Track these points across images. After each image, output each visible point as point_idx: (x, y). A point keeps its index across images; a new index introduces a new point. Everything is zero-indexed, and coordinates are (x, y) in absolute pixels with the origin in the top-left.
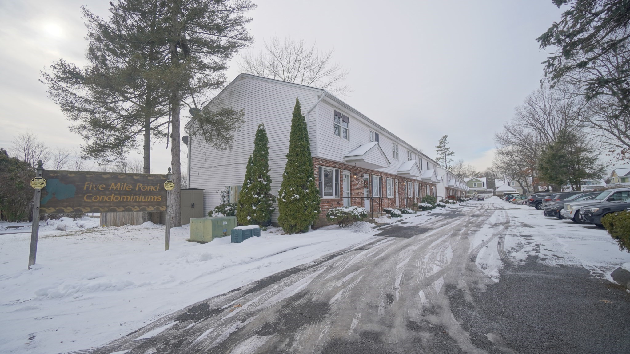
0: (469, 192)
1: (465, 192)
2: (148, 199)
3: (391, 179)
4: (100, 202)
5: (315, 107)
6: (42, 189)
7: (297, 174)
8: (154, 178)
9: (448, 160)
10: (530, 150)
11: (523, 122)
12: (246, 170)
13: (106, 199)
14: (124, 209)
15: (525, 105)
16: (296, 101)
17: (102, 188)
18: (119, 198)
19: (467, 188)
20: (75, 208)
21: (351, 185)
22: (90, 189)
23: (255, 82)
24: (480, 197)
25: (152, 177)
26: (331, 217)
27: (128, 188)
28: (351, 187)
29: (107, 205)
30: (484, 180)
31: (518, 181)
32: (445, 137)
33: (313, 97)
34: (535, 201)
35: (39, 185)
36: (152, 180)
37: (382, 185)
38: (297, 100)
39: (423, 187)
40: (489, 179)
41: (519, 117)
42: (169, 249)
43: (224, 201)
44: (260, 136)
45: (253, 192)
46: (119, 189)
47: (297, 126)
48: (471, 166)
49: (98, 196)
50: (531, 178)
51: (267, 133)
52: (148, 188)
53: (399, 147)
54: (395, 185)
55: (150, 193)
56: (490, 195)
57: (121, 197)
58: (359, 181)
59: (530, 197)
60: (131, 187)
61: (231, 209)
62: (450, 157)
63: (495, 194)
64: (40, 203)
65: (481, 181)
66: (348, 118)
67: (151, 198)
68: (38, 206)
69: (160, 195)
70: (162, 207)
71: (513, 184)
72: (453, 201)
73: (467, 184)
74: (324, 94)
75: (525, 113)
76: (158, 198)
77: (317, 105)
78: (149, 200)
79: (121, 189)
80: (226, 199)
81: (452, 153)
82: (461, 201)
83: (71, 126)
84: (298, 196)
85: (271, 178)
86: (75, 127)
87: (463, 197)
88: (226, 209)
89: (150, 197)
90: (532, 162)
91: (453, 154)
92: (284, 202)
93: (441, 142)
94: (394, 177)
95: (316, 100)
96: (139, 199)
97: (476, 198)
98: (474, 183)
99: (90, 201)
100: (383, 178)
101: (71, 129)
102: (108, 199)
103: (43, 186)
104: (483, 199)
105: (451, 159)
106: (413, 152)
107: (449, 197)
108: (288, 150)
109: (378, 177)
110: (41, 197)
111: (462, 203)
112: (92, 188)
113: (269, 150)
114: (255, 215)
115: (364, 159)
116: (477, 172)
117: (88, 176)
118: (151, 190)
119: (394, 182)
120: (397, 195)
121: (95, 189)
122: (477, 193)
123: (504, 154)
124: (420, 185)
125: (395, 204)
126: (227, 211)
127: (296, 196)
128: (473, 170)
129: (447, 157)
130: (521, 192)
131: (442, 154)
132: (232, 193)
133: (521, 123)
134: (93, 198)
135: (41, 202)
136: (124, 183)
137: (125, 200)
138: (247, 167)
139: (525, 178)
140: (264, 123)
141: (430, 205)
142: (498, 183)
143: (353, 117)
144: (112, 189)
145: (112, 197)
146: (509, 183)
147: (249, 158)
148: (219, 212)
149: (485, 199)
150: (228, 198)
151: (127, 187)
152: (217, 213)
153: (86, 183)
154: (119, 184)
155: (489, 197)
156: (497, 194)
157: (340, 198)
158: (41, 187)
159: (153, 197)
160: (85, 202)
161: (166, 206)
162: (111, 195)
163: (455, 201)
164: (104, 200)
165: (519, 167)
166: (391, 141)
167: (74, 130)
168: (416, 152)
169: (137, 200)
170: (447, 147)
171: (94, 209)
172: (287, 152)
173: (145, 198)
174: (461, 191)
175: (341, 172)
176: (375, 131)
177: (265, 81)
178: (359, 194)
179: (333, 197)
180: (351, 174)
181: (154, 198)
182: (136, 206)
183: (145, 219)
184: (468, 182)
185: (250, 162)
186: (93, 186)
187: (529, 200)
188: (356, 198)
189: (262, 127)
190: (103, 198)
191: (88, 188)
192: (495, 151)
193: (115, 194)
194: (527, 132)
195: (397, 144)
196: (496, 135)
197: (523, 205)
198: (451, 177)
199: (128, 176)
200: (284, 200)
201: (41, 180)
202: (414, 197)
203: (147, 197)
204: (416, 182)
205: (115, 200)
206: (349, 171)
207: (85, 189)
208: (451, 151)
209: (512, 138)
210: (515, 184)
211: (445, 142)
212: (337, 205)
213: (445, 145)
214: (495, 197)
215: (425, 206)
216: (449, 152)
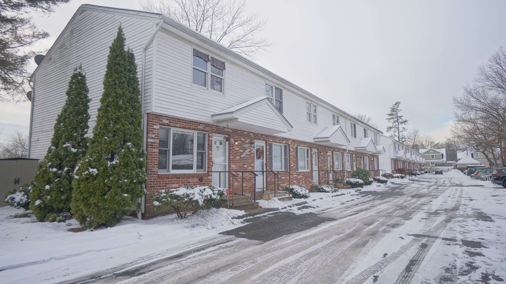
0: (425, 165)
1: (420, 165)
3: (306, 148)
9: (401, 129)
10: (497, 116)
11: (487, 83)
15: (490, 64)
16: (118, 30)
19: (422, 160)
21: (229, 156)
24: (437, 170)
28: (229, 157)
30: (444, 151)
31: (483, 152)
32: (397, 104)
33: (151, 26)
34: (501, 176)
37: (289, 155)
39: (358, 159)
40: (450, 150)
41: (483, 77)
48: (429, 136)
50: (499, 149)
53: (319, 108)
54: (311, 156)
56: (450, 168)
58: (245, 149)
59: (495, 172)
62: (403, 125)
63: (456, 167)
65: (439, 153)
66: (224, 64)
71: (477, 156)
72: (401, 175)
73: (422, 155)
74: (162, 21)
75: (490, 72)
77: (154, 37)
81: (406, 121)
82: (411, 174)
87: (416, 170)
90: (499, 130)
91: (406, 123)
93: (393, 110)
94: (310, 145)
97: (433, 171)
98: (431, 154)
100: (291, 146)
104: (441, 173)
105: (404, 128)
106: (341, 116)
107: (396, 170)
109: (283, 145)
111: (413, 177)
113: (89, 104)
114: (49, 197)
115: (237, 119)
116: (437, 143)
119: (311, 151)
120: (315, 168)
122: (434, 165)
123: (464, 121)
124: (354, 156)
125: (312, 179)
127: (91, 170)
128: (431, 141)
129: (400, 126)
130: (487, 165)
131: (394, 122)
133: (484, 85)
139: (492, 149)
141: (361, 181)
142: (460, 155)
143: (232, 62)
146: (472, 155)
149: (443, 173)
155: (448, 170)
156: (458, 166)
157: (206, 172)
163: (403, 175)
165: (485, 137)
166: (305, 101)
168: (345, 116)
170: (399, 114)
174: (414, 164)
175: (209, 137)
176: (276, 86)
178: (245, 166)
179: (194, 171)
180: (229, 139)
184: (424, 153)
187: (494, 175)
188: (239, 173)
189: (79, 70)
192: (454, 117)
194: (492, 95)
195: (315, 105)
196: (455, 100)
197: (488, 181)
198: (401, 147)
202: (343, 171)
204: (346, 152)
206: (225, 136)
208: (404, 119)
209: (474, 103)
210: (480, 156)
211: (398, 109)
212: (199, 182)
213: (397, 112)
214: (456, 170)
215: (354, 182)
216: (401, 120)
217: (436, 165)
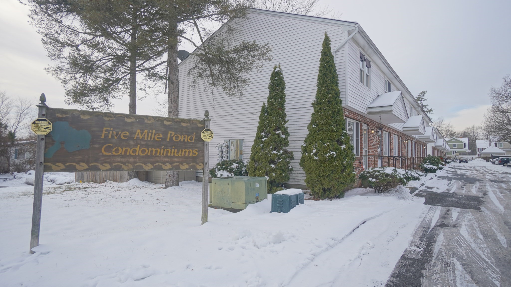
2: (182, 153)
3: (396, 136)
4: (123, 157)
5: (344, 45)
6: (46, 136)
7: (330, 125)
8: (189, 124)
12: (259, 120)
13: (130, 151)
14: (152, 167)
16: (324, 36)
17: (124, 136)
18: (147, 151)
20: (91, 165)
22: (110, 137)
23: (261, 17)
24: (462, 159)
25: (187, 123)
26: (370, 179)
27: (158, 138)
28: (368, 143)
29: (132, 160)
30: (466, 140)
32: (423, 93)
33: (341, 32)
35: (43, 129)
36: (186, 127)
37: (391, 143)
38: (326, 35)
39: (418, 147)
40: (471, 140)
42: (207, 221)
43: (222, 157)
44: (276, 80)
45: (271, 147)
46: (146, 139)
47: (327, 66)
49: (119, 148)
51: (285, 77)
52: (181, 138)
54: (399, 143)
55: (184, 144)
56: (474, 157)
57: (148, 150)
60: (161, 136)
61: (238, 166)
63: (480, 157)
64: (45, 156)
65: (462, 142)
66: (370, 62)
67: (185, 152)
68: (42, 160)
69: (196, 148)
70: (198, 164)
71: (501, 146)
74: (357, 29)
76: (194, 151)
77: (347, 42)
78: (183, 155)
79: (149, 139)
80: (225, 154)
81: (431, 110)
83: (47, 67)
84: (334, 153)
85: (289, 131)
86: (52, 69)
88: (233, 166)
89: (184, 150)
91: (431, 112)
92: (316, 160)
94: (399, 134)
95: (346, 37)
96: (171, 152)
97: (457, 160)
98: (453, 144)
99: (110, 154)
100: (391, 134)
101: (48, 70)
102: (133, 152)
103: (48, 131)
104: (466, 161)
106: (413, 106)
108: (314, 97)
109: (387, 133)
110: (46, 147)
112: (112, 137)
114: (274, 174)
115: (392, 111)
117: (106, 119)
118: (186, 141)
119: (399, 139)
120: (401, 154)
121: (116, 138)
122: (457, 154)
124: (416, 144)
126: (234, 168)
127: (332, 153)
132: (233, 147)
134: (114, 150)
135: (45, 154)
136: (152, 131)
137: (153, 154)
138: (260, 117)
140: (281, 65)
141: (435, 167)
142: (480, 144)
144: (137, 138)
145: (137, 149)
146: (496, 144)
147: (262, 107)
148: (223, 169)
149: (468, 162)
150: (228, 153)
151: (157, 136)
152: (221, 171)
153: (105, 129)
154: (146, 131)
155: (473, 159)
156: (482, 156)
158: (45, 133)
159: (187, 151)
160: (104, 156)
161: (203, 163)
162: (136, 146)
164: (128, 154)
167: (51, 72)
168: (416, 107)
169: (169, 155)
170: (424, 104)
171: (115, 166)
172: (314, 99)
173: (178, 152)
175: (361, 126)
176: (388, 80)
177: (275, 16)
180: (368, 128)
181: (189, 152)
182: (168, 162)
183: (131, 175)
184: (448, 142)
185: (264, 110)
186: (113, 133)
189: (278, 69)
190: (126, 151)
191: (106, 136)
192: (490, 107)
193: (142, 146)
196: (493, 90)
199: (158, 121)
200: (315, 158)
201: (46, 122)
203: (180, 150)
205: (141, 154)
206: (366, 125)
207: (103, 137)
208: (429, 108)
210: (504, 146)
211: (423, 99)
212: (359, 164)
213: (423, 101)
214: (481, 159)
215: (428, 168)
216: (427, 109)
217: (460, 155)
